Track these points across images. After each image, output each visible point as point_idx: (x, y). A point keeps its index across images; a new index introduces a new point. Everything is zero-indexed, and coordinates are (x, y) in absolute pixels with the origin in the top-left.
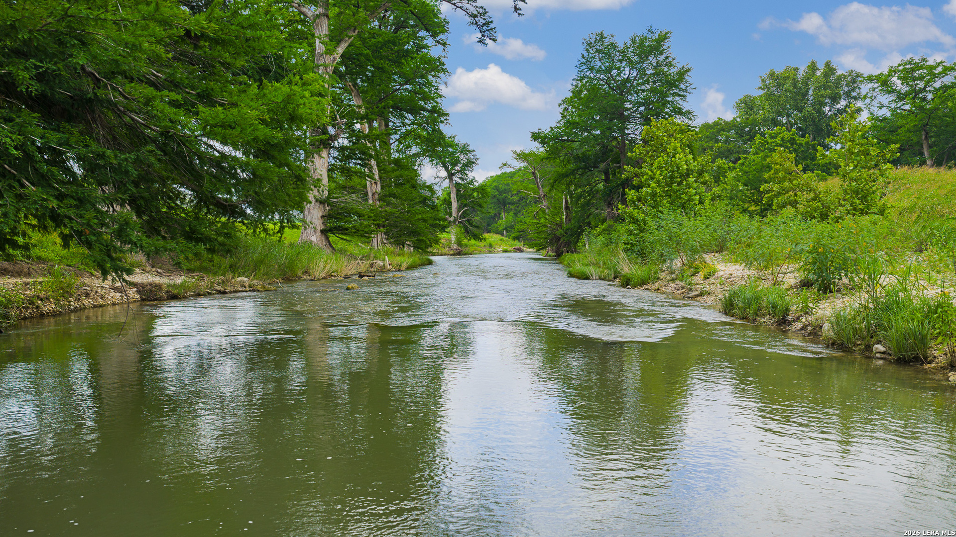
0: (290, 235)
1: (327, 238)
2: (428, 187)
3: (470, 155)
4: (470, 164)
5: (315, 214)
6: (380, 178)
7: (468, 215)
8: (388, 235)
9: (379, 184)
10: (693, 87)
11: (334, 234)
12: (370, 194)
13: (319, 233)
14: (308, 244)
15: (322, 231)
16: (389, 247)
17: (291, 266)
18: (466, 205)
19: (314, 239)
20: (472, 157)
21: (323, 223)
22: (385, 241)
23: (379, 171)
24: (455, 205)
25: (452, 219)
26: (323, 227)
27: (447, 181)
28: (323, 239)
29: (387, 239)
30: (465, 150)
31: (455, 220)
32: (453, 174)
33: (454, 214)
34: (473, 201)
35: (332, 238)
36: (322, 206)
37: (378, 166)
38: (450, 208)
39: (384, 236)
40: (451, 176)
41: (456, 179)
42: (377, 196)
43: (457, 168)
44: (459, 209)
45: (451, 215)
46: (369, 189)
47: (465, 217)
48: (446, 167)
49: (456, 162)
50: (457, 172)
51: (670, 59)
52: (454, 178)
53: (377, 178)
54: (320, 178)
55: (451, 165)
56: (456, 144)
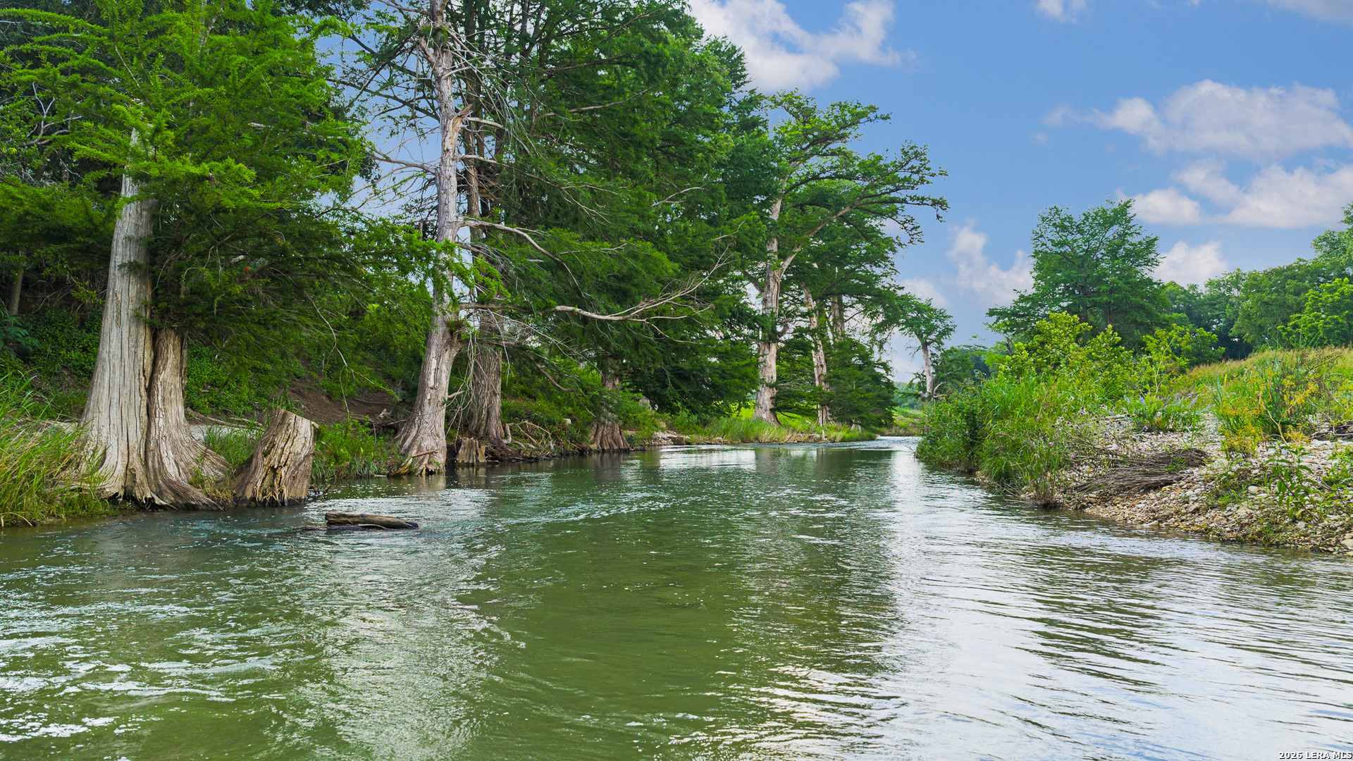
0: (745, 413)
1: (775, 416)
3: (947, 322)
4: (947, 331)
5: (766, 396)
6: (826, 361)
7: (946, 390)
8: (833, 413)
9: (825, 367)
11: (781, 412)
12: (816, 376)
13: (768, 412)
14: (760, 419)
15: (771, 410)
16: (834, 425)
17: (746, 434)
18: (943, 379)
19: (764, 416)
20: (949, 324)
21: (772, 403)
22: (830, 418)
23: (825, 355)
24: (929, 379)
25: (926, 395)
26: (772, 407)
27: (921, 351)
28: (772, 416)
29: (832, 417)
30: (942, 316)
31: (930, 397)
32: (929, 344)
33: (928, 390)
34: (951, 375)
35: (780, 416)
36: (771, 390)
37: (823, 350)
38: (924, 382)
39: (829, 414)
40: (925, 345)
41: (931, 348)
42: (822, 378)
43: (933, 337)
44: (935, 382)
45: (924, 390)
46: (816, 371)
47: (942, 393)
48: (920, 336)
49: (931, 329)
50: (933, 341)
51: (1137, 227)
52: (929, 347)
53: (823, 361)
54: (770, 367)
55: (925, 332)
56: (932, 310)
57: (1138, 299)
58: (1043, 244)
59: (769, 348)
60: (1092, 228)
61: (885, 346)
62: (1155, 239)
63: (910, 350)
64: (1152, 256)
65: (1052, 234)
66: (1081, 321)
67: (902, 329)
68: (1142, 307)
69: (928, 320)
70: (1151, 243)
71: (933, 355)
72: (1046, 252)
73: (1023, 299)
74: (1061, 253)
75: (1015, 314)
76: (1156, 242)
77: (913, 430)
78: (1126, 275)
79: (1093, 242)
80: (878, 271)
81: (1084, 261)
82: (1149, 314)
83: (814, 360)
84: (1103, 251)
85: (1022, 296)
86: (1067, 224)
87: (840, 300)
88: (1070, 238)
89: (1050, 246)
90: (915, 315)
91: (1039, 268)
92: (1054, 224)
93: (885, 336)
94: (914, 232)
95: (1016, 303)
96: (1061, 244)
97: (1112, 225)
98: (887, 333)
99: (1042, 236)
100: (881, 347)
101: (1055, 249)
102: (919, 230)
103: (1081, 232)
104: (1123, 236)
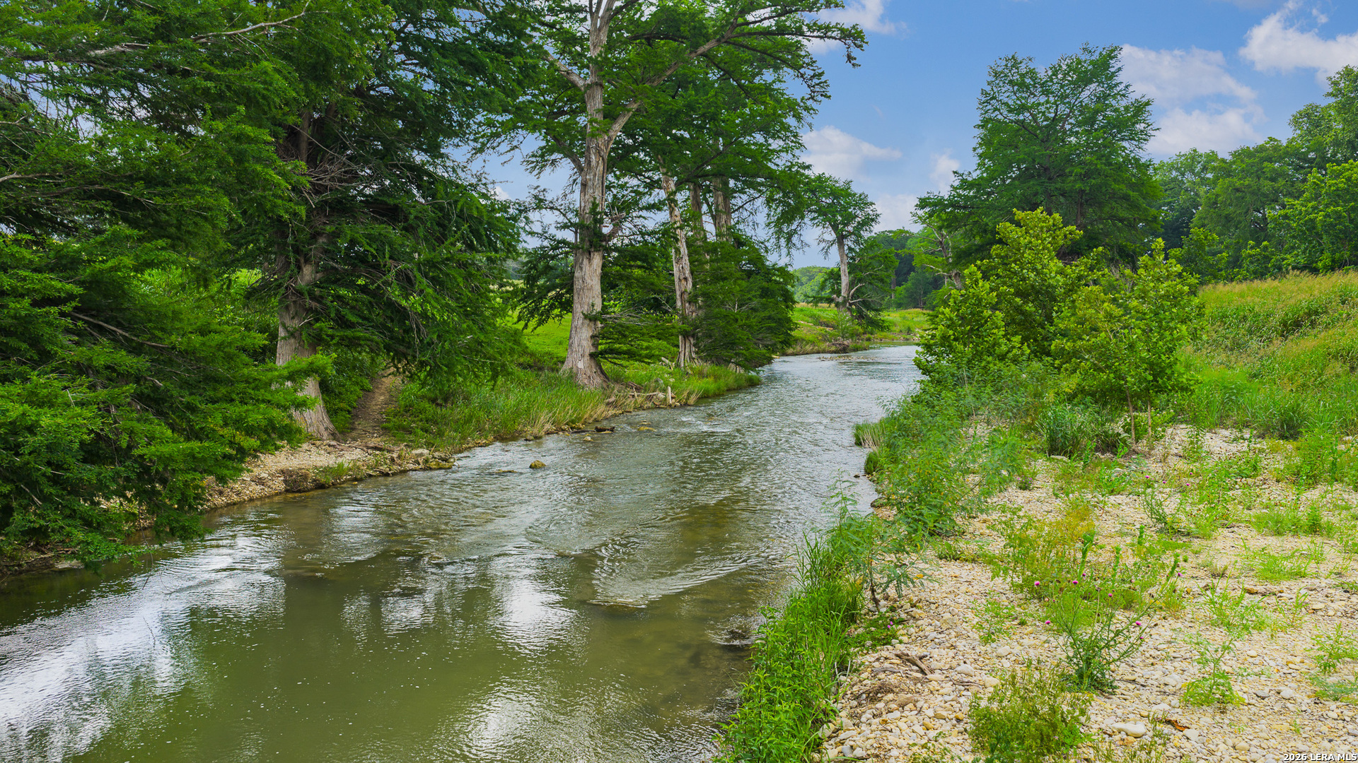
1: (598, 364)
2: (778, 270)
3: (869, 210)
4: (867, 222)
5: (583, 334)
6: (692, 273)
7: (863, 293)
8: (699, 348)
9: (690, 280)
10: (1155, 126)
11: (605, 358)
12: (678, 295)
13: (587, 358)
14: (573, 372)
15: (592, 356)
16: (699, 365)
18: (860, 280)
19: (580, 365)
20: (871, 213)
21: (593, 345)
22: (694, 355)
23: (691, 263)
24: (845, 280)
25: (840, 300)
26: (593, 350)
27: (835, 247)
28: (593, 364)
29: (697, 353)
30: (863, 202)
31: (845, 301)
32: (845, 237)
33: (844, 293)
34: (871, 275)
35: (607, 366)
36: (592, 324)
37: (689, 255)
38: (839, 284)
39: (693, 349)
40: (841, 239)
41: (849, 243)
42: (686, 296)
43: (850, 228)
44: (851, 284)
45: (839, 293)
46: (677, 287)
47: (858, 297)
48: (835, 227)
49: (849, 218)
50: (850, 233)
51: (1122, 86)
52: (846, 242)
53: (687, 273)
54: (591, 289)
55: (842, 223)
56: (850, 195)
57: (1123, 186)
58: (996, 109)
59: (590, 260)
60: (1062, 87)
61: (795, 239)
62: (1148, 104)
63: (823, 245)
64: (1140, 126)
65: (1008, 96)
66: (1066, 224)
67: (814, 219)
68: (1126, 198)
69: (845, 209)
70: (1140, 108)
71: (850, 249)
72: (999, 121)
73: (965, 184)
74: (1017, 122)
75: (954, 205)
76: (1148, 108)
77: (824, 346)
78: (1106, 151)
79: (1061, 107)
80: (775, 144)
81: (1050, 133)
82: (1134, 206)
83: (675, 269)
84: (1072, 121)
85: (964, 181)
86: (1028, 81)
87: (726, 183)
88: (1032, 100)
89: (1005, 113)
90: (829, 201)
91: (986, 142)
92: (1011, 82)
93: (794, 227)
94: (816, 81)
95: (955, 189)
96: (1022, 108)
97: (1090, 82)
98: (796, 223)
99: (993, 98)
100: (789, 240)
101: (1012, 117)
102: (823, 79)
103: (1046, 92)
104: (1102, 98)
